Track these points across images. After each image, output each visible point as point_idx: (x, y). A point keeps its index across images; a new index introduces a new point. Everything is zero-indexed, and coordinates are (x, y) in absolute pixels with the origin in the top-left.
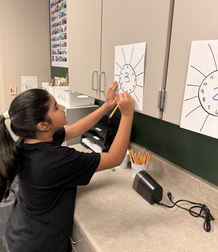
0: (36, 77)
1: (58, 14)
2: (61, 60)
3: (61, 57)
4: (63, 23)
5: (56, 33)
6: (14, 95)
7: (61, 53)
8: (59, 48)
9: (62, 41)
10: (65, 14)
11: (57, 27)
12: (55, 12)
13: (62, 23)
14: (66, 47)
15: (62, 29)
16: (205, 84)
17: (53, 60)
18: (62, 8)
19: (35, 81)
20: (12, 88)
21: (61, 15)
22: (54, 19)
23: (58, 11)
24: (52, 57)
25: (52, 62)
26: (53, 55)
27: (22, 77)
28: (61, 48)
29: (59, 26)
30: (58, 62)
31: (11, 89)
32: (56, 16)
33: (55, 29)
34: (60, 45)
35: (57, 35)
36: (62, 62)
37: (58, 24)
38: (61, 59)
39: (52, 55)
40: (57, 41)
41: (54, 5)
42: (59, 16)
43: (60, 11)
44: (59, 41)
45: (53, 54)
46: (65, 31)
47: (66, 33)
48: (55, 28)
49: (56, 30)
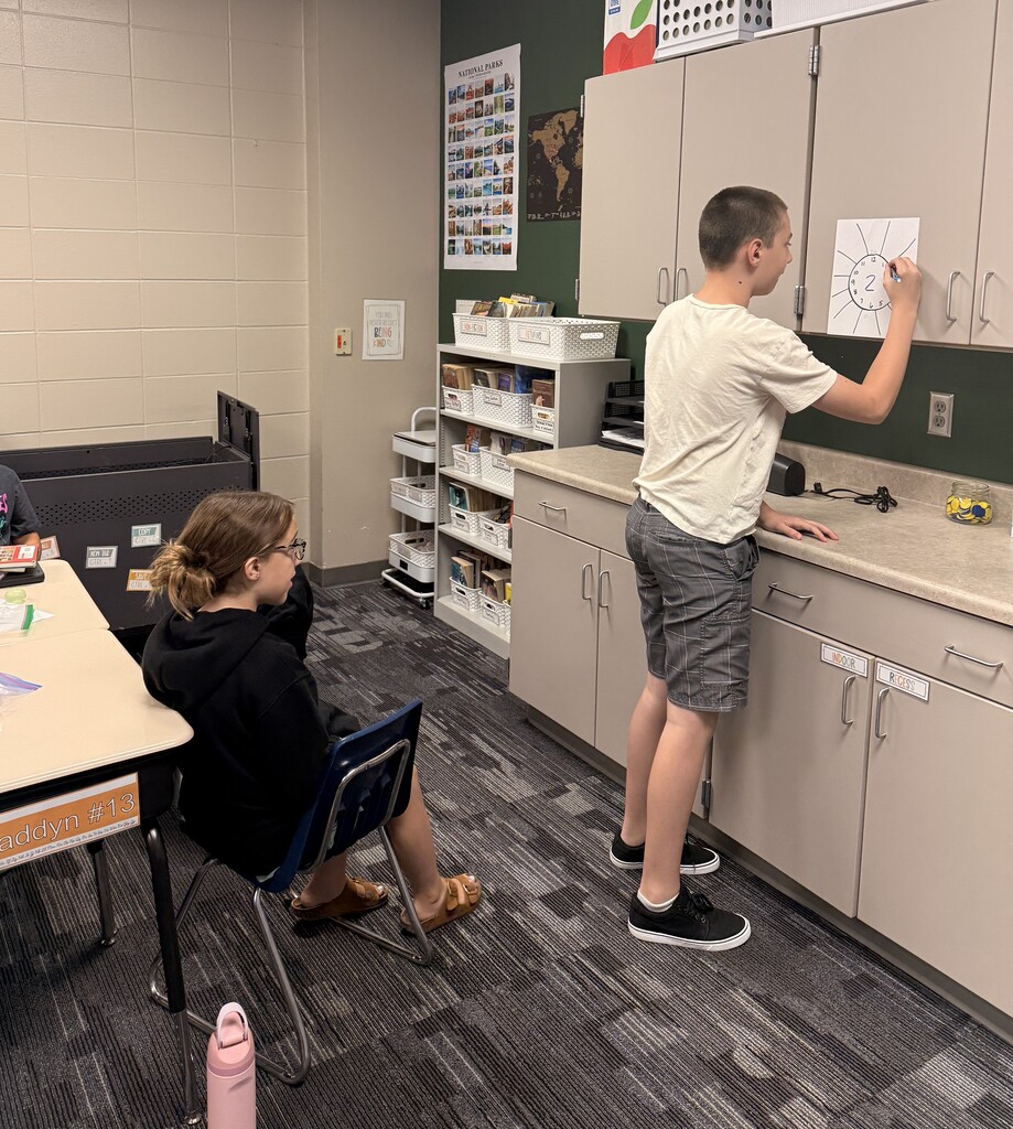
0: (402, 303)
1: (477, 123)
2: (489, 250)
3: (486, 243)
4: (500, 149)
5: (469, 176)
6: (344, 355)
7: (487, 231)
8: (481, 216)
9: (492, 197)
10: (506, 126)
11: (474, 160)
12: (469, 116)
13: (495, 150)
14: (510, 216)
15: (495, 165)
16: (856, 273)
17: (453, 251)
18: (499, 110)
19: (399, 314)
20: (342, 334)
21: (490, 128)
22: (459, 136)
23: (478, 115)
24: (446, 243)
25: (447, 257)
26: (456, 238)
27: (367, 302)
28: (491, 217)
29: (483, 158)
30: (473, 256)
31: (339, 338)
32: (473, 129)
33: (467, 165)
34: (487, 209)
35: (476, 182)
36: (491, 255)
37: (477, 151)
38: (486, 248)
39: (447, 238)
40: (473, 198)
41: (462, 97)
42: (483, 129)
43: (490, 117)
44: (482, 198)
45: (452, 233)
46: (506, 173)
47: (511, 178)
48: (465, 161)
49: (472, 167)
